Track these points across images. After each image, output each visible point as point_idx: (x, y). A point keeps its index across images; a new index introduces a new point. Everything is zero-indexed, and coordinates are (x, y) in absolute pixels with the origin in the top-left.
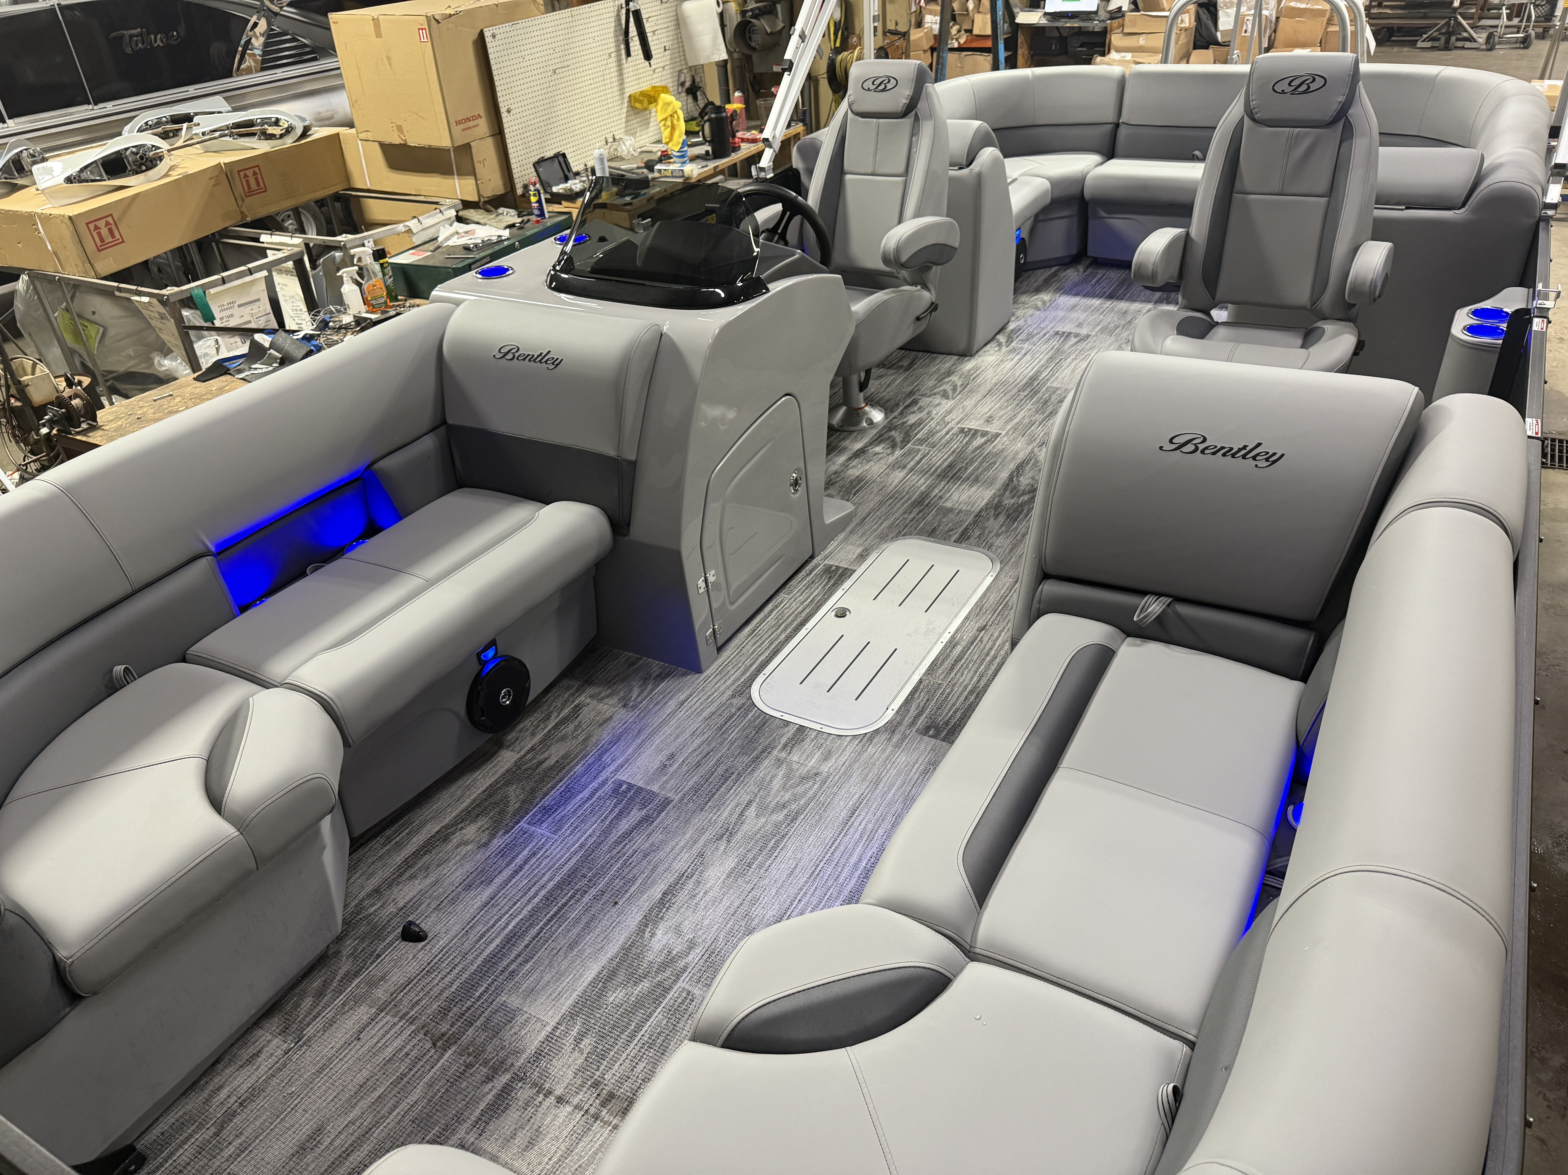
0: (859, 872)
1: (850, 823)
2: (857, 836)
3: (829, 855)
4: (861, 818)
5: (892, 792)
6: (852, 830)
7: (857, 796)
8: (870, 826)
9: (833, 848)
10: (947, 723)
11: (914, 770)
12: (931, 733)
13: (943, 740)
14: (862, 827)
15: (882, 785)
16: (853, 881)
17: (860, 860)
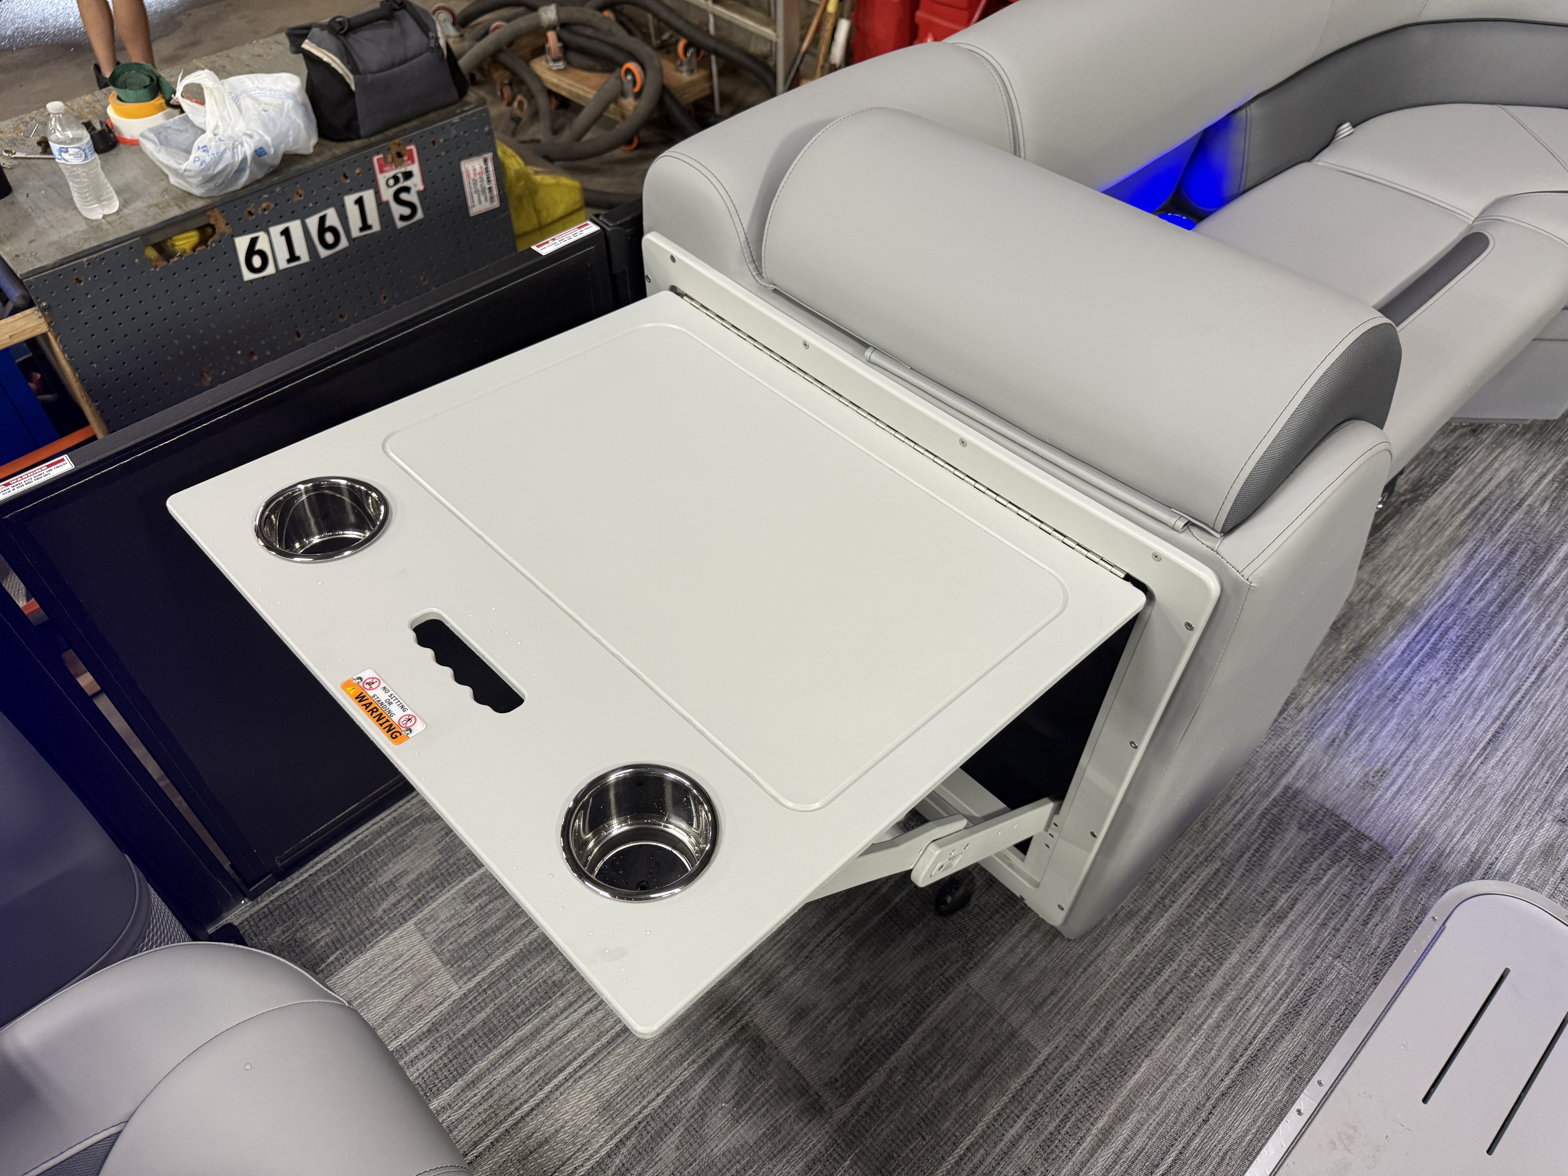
0: (1480, 655)
1: (1498, 723)
2: (1486, 703)
3: (1524, 688)
4: (1482, 726)
5: (1436, 753)
6: (1495, 713)
7: (1492, 762)
8: (1469, 712)
9: (1519, 696)
10: (1335, 859)
11: (1400, 781)
12: (1365, 846)
13: (1346, 825)
14: (1480, 713)
15: (1452, 770)
16: (1487, 646)
17: (1481, 669)
